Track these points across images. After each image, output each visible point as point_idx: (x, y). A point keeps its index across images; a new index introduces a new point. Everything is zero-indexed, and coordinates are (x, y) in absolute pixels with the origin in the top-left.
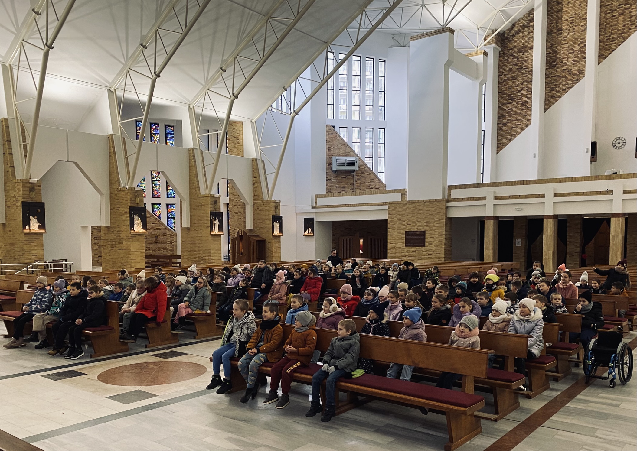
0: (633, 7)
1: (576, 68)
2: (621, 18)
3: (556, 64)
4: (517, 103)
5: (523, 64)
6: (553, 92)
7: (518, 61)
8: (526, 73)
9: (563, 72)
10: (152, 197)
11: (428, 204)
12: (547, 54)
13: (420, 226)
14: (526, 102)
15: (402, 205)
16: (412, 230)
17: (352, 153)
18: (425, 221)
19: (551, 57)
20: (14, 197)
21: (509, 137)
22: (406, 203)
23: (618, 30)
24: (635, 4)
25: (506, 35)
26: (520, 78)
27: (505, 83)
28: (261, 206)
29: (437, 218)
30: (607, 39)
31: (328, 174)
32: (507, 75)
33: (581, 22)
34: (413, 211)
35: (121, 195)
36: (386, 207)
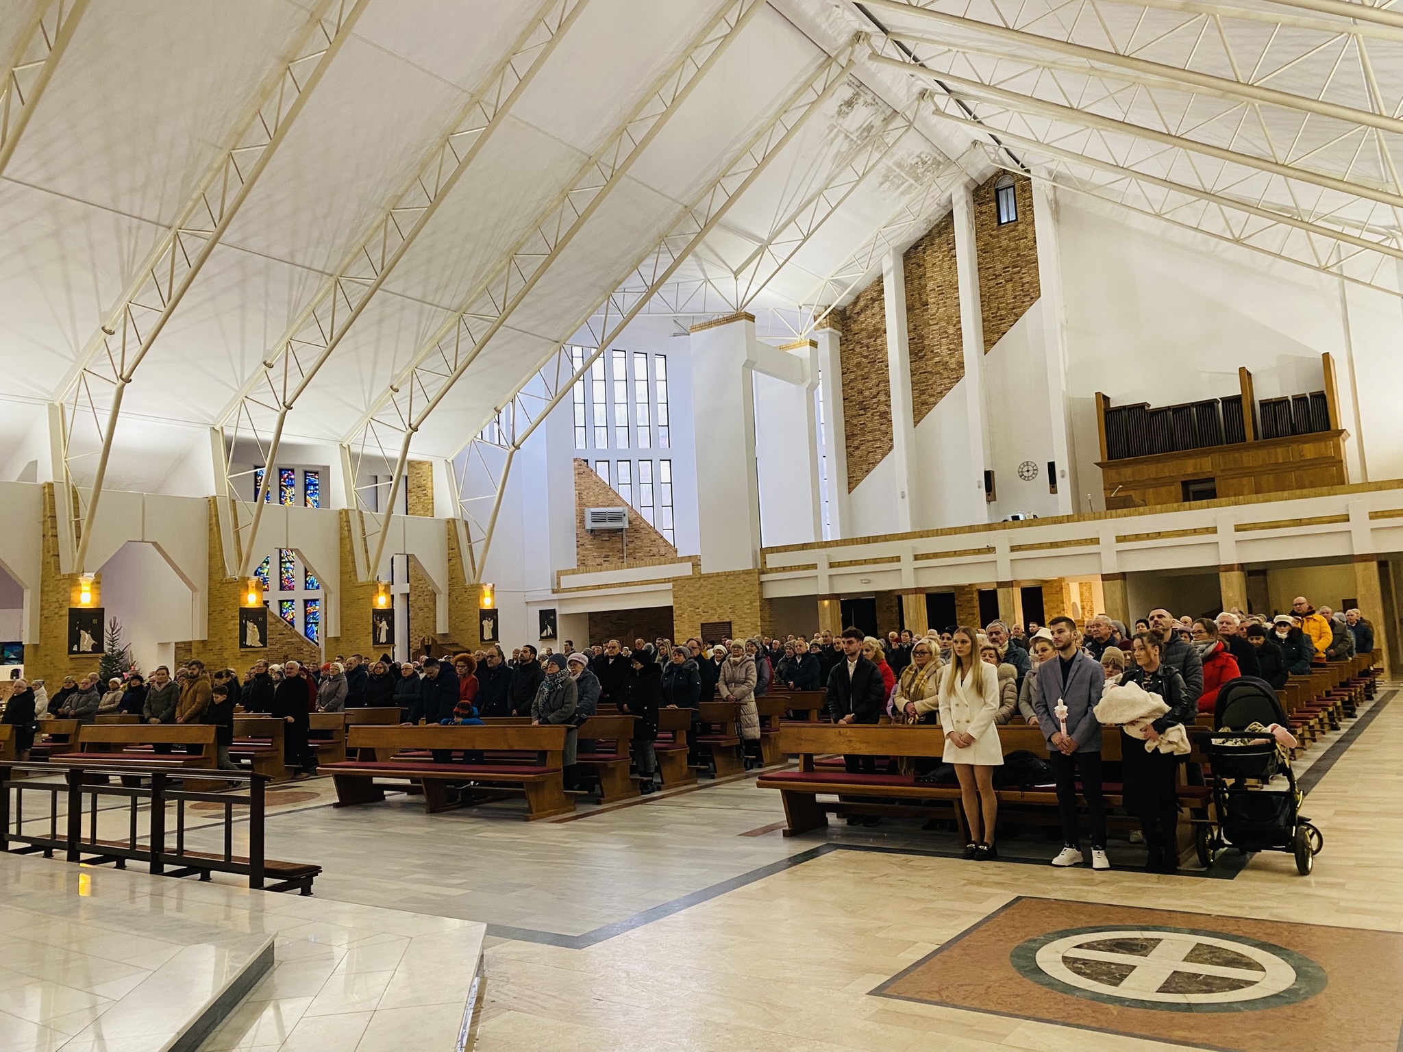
0: (1024, 271)
1: (953, 360)
2: (1009, 286)
3: (925, 355)
4: (872, 415)
5: (876, 355)
6: (923, 397)
7: (868, 351)
8: (882, 369)
9: (936, 367)
10: (281, 590)
11: (732, 577)
12: (910, 339)
13: (722, 614)
14: (886, 413)
15: (692, 581)
16: (711, 621)
17: (617, 501)
18: (729, 606)
19: (916, 344)
20: (55, 602)
21: (864, 467)
22: (699, 578)
23: (1007, 304)
24: (1026, 267)
25: (848, 313)
26: (873, 376)
27: (852, 384)
28: (461, 595)
29: (748, 600)
30: (993, 317)
31: (580, 536)
32: (854, 372)
33: (954, 293)
34: (711, 589)
35: (226, 590)
36: (670, 586)
